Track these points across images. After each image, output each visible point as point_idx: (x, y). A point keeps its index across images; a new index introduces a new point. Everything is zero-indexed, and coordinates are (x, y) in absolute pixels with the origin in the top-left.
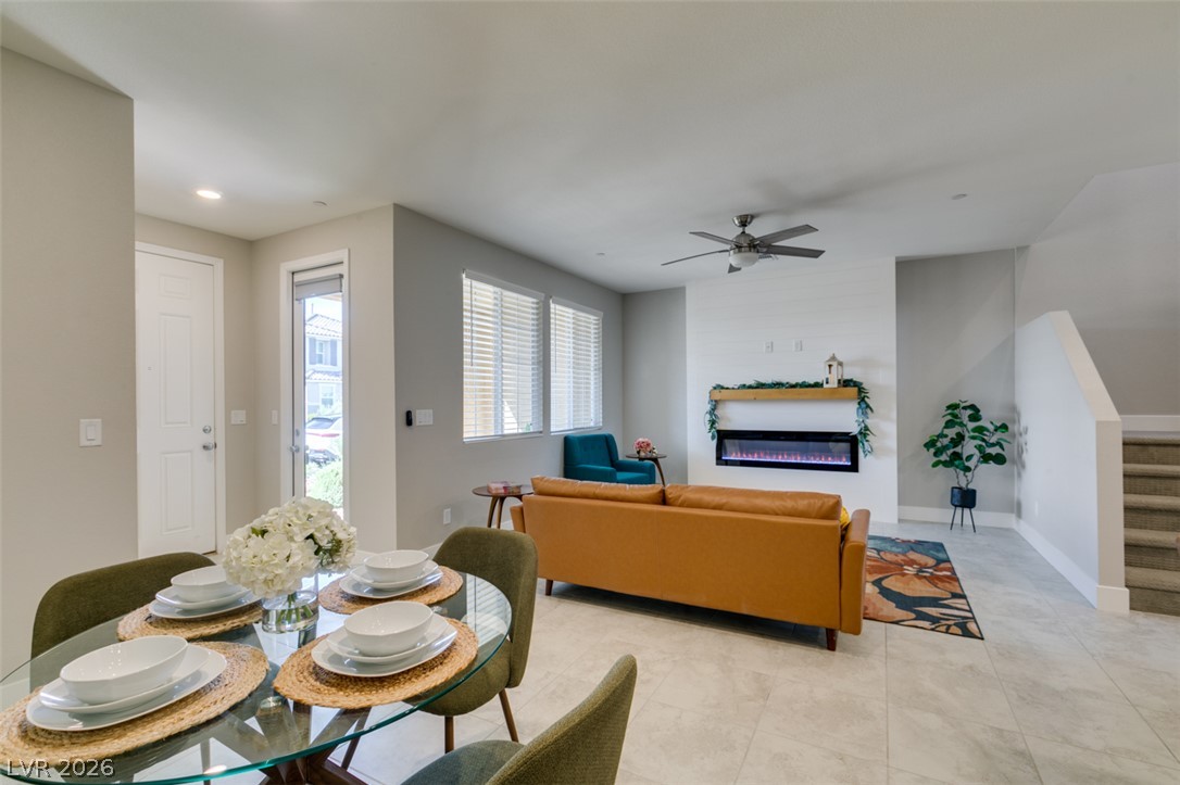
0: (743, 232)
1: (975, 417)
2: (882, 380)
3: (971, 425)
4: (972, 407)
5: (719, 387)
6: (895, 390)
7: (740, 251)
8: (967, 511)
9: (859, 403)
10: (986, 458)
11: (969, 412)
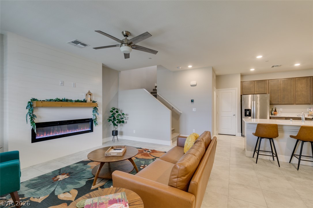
0: (126, 38)
1: (117, 112)
2: (99, 101)
3: (117, 114)
4: (117, 109)
5: (34, 100)
6: (102, 104)
7: (128, 46)
8: (116, 137)
9: (94, 108)
10: (120, 122)
11: (116, 110)
